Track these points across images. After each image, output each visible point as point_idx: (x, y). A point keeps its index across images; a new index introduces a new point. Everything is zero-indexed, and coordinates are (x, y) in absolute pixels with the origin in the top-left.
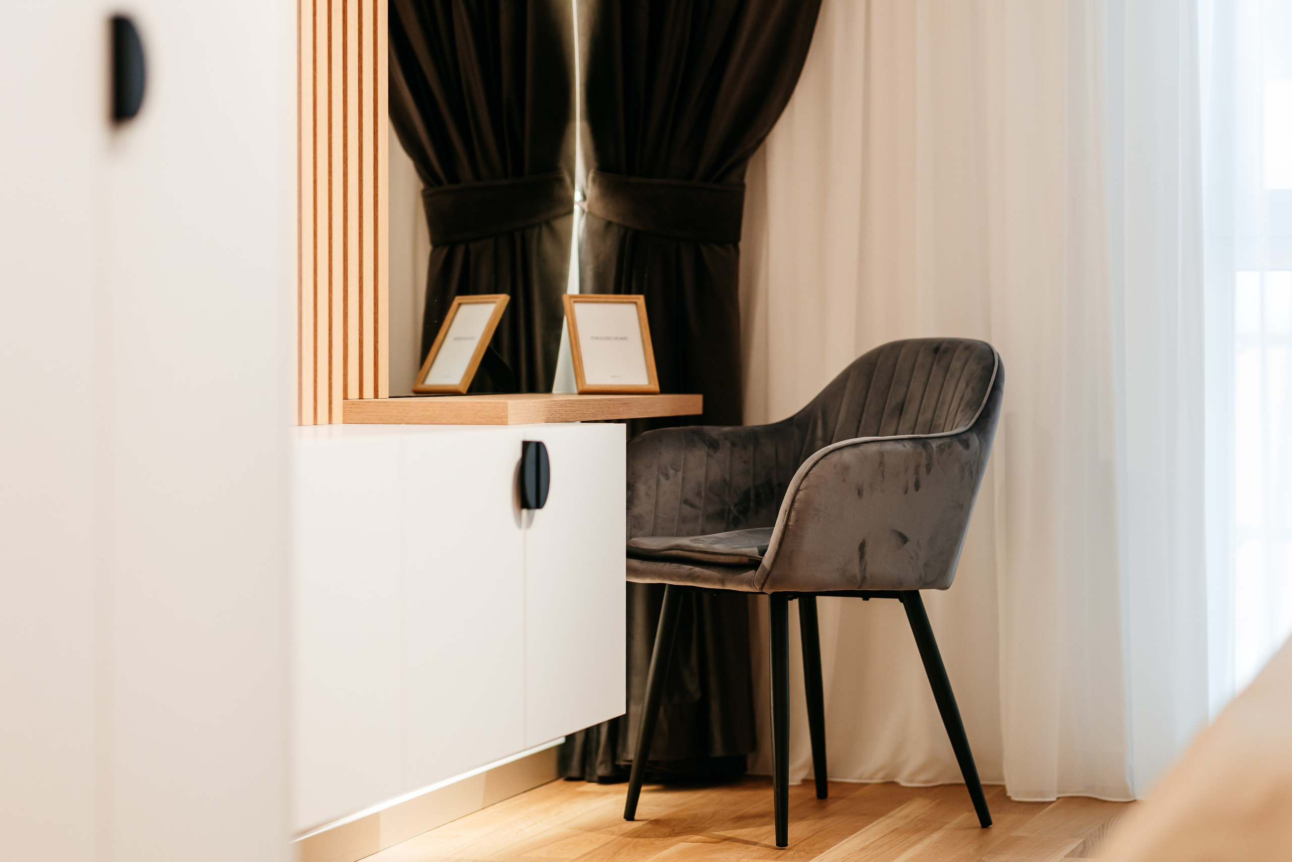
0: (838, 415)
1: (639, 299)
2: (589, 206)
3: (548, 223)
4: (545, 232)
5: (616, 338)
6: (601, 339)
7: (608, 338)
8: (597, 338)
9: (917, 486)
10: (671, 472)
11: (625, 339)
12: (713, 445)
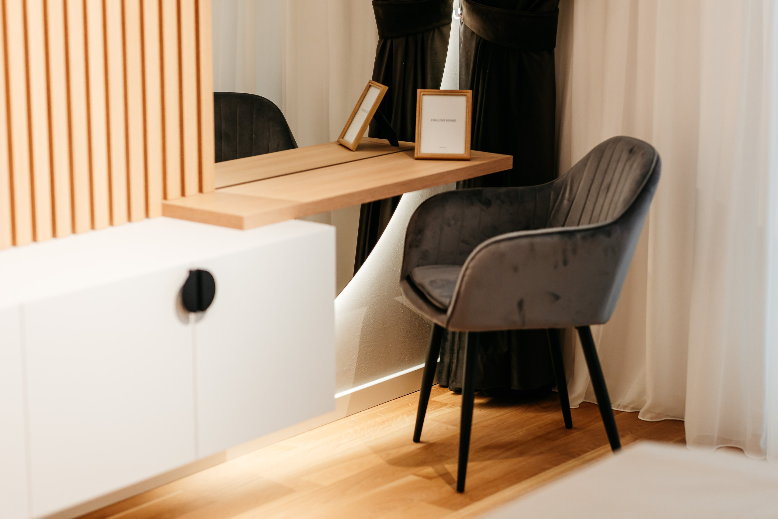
0: (579, 184)
1: (468, 92)
2: (464, 19)
3: (439, 28)
4: (437, 34)
5: (448, 120)
6: (438, 120)
7: (443, 120)
8: (435, 120)
9: (565, 263)
10: (453, 222)
11: (454, 121)
12: (488, 203)
